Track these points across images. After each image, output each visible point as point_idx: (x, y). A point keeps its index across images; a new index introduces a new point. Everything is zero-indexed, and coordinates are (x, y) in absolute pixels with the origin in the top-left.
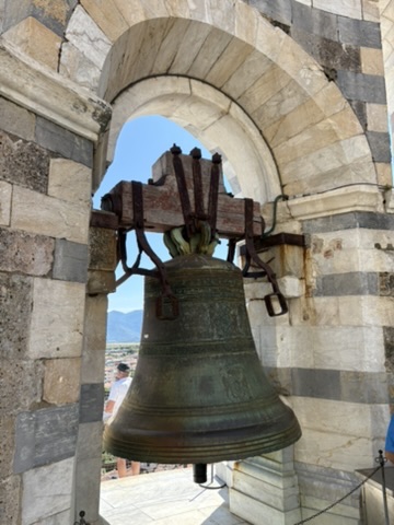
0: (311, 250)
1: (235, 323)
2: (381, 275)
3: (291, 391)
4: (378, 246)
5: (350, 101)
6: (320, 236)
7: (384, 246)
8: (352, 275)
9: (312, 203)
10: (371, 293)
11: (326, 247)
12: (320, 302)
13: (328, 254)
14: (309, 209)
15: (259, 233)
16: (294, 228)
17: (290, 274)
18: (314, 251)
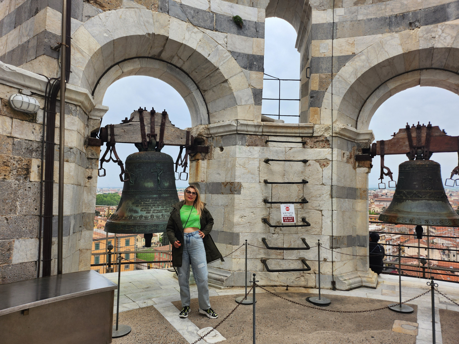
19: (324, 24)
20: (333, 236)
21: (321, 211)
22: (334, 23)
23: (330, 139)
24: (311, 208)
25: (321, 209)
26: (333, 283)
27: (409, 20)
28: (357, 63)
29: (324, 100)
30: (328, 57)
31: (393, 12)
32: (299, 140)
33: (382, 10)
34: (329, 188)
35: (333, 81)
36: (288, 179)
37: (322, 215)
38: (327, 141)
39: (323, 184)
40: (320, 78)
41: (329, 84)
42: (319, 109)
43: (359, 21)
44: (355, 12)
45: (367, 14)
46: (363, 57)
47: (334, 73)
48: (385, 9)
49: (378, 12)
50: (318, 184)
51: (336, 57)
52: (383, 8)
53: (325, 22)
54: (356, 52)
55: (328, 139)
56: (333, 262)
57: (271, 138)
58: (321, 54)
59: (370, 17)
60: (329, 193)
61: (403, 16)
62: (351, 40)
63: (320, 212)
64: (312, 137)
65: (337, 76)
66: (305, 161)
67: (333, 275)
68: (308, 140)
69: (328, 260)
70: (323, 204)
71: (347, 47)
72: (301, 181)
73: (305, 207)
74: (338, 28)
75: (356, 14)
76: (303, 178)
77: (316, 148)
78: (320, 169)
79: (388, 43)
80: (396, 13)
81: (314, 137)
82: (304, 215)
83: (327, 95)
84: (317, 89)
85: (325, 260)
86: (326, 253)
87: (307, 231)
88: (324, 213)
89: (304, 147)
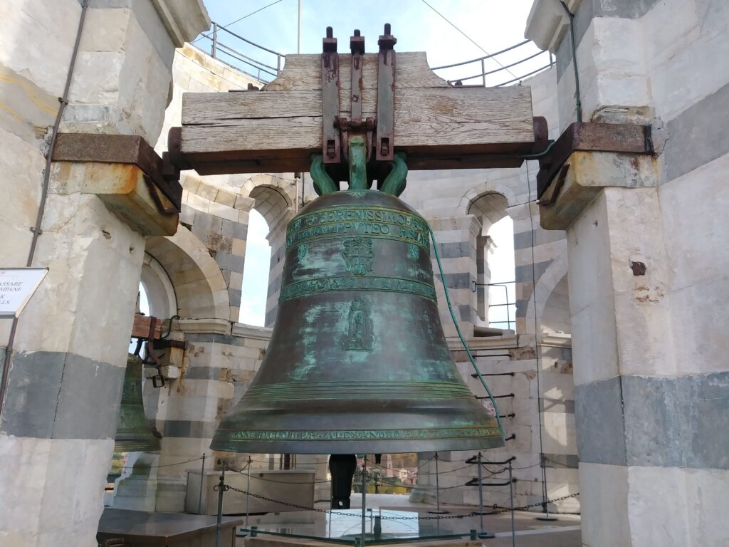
0: (188, 351)
1: (133, 390)
2: (223, 369)
3: (162, 434)
4: (224, 354)
5: (222, 270)
6: (194, 344)
7: (227, 353)
8: (206, 369)
9: (192, 324)
10: (215, 379)
11: (196, 350)
12: (188, 382)
13: (196, 355)
14: (190, 328)
15: (158, 338)
16: (179, 337)
17: (172, 364)
18: (190, 352)
19: (524, 233)
20: (542, 454)
21: (530, 426)
22: (532, 230)
23: (535, 349)
24: (521, 424)
25: (530, 424)
26: (544, 505)
28: (555, 269)
29: (529, 309)
30: (529, 265)
32: (507, 352)
34: (536, 401)
35: (535, 288)
36: (496, 393)
37: (531, 431)
38: (533, 352)
39: (530, 398)
40: (524, 287)
41: (531, 292)
42: (524, 318)
47: (536, 281)
50: (526, 397)
51: (536, 264)
53: (524, 231)
54: (554, 257)
55: (533, 349)
56: (543, 482)
57: (479, 353)
58: (523, 262)
60: (537, 407)
62: (549, 245)
63: (529, 428)
64: (518, 348)
65: (538, 283)
66: (512, 374)
68: (515, 352)
69: (539, 480)
70: (531, 419)
71: (546, 253)
72: (509, 394)
73: (514, 423)
74: (536, 234)
76: (511, 391)
77: (523, 359)
78: (526, 380)
81: (520, 348)
82: (514, 430)
83: (531, 304)
84: (521, 299)
85: (536, 480)
86: (537, 472)
87: (517, 448)
88: (533, 429)
89: (511, 360)
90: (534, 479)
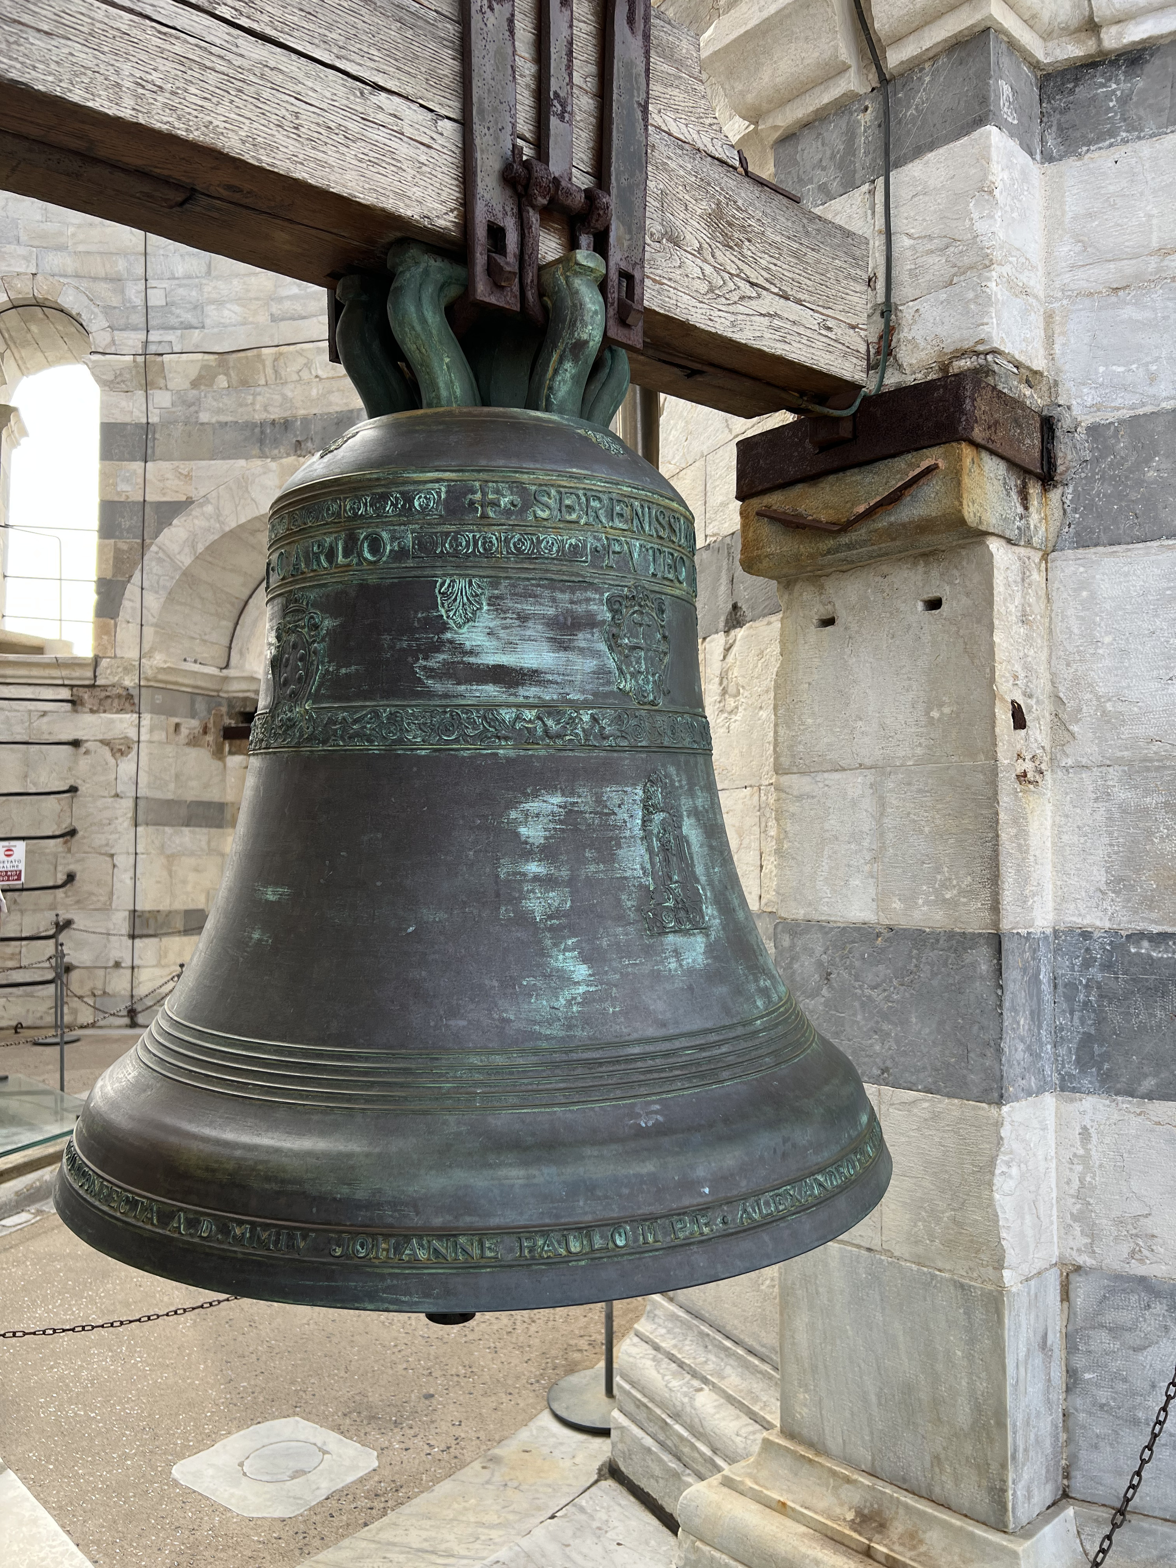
19: (126, 424)
20: (135, 911)
21: (112, 856)
22: (148, 423)
23: (135, 692)
24: (90, 850)
25: (113, 852)
26: (132, 1013)
27: (296, 436)
28: (196, 521)
29: (126, 603)
30: (134, 503)
31: (268, 412)
32: (65, 694)
33: (247, 405)
34: (130, 803)
35: (145, 558)
36: (35, 784)
37: (114, 866)
38: (130, 697)
39: (117, 795)
40: (117, 550)
41: (135, 564)
42: (112, 622)
43: (202, 424)
44: (193, 404)
45: (219, 411)
46: (209, 509)
47: (148, 541)
48: (253, 404)
49: (240, 410)
50: (106, 794)
51: (151, 503)
52: (249, 402)
53: (127, 419)
54: (194, 494)
55: (131, 691)
56: (133, 968)
58: (119, 494)
59: (223, 418)
60: (130, 814)
61: (286, 425)
62: (185, 467)
63: (108, 859)
65: (154, 548)
66: (76, 744)
67: (132, 996)
68: (86, 695)
69: (123, 965)
70: (116, 840)
71: (177, 482)
72: (66, 788)
73: (74, 849)
74: (157, 436)
75: (196, 408)
76: (71, 782)
77: (105, 712)
78: (112, 761)
79: (257, 480)
80: (272, 417)
81: (99, 686)
82: (72, 867)
83: (132, 590)
84: (109, 576)
85: (117, 965)
86: (120, 948)
87: (78, 902)
88: (118, 860)
89: (76, 711)
90: (111, 963)
